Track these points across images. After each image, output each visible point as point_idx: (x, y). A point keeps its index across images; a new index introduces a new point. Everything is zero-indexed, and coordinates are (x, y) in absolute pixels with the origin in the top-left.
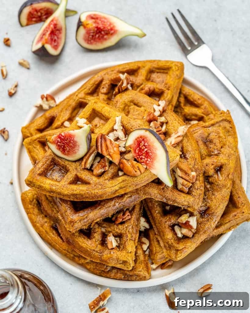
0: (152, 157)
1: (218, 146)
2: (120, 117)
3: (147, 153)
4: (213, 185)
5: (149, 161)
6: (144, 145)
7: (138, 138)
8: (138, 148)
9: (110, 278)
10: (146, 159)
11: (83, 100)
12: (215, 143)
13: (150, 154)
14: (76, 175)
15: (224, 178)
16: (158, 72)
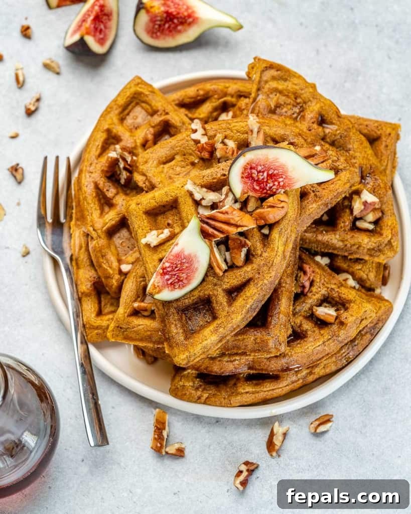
0: (280, 173)
1: (290, 102)
2: (189, 182)
3: (271, 176)
4: (336, 142)
5: (283, 181)
6: (259, 172)
7: (243, 173)
8: (255, 183)
9: (360, 353)
10: (276, 183)
11: (107, 226)
12: (285, 103)
13: (276, 172)
14: (224, 290)
15: (338, 123)
16: (128, 114)
